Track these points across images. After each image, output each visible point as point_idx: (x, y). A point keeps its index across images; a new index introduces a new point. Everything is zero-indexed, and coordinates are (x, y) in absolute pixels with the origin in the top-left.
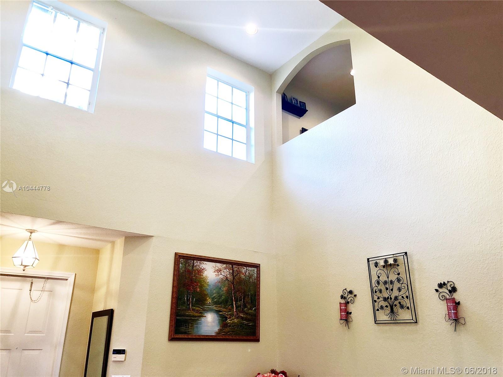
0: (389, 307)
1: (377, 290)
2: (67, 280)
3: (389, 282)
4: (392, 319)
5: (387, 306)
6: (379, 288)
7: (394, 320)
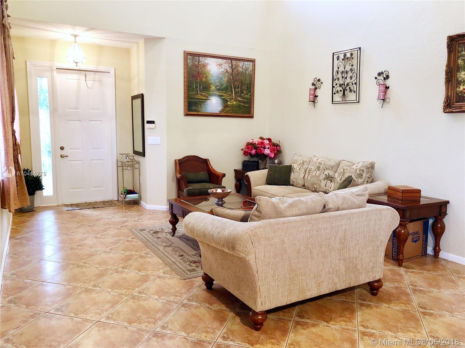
0: (342, 91)
1: (336, 79)
2: (109, 72)
3: (345, 72)
4: (343, 100)
5: (341, 91)
6: (338, 76)
7: (344, 101)
